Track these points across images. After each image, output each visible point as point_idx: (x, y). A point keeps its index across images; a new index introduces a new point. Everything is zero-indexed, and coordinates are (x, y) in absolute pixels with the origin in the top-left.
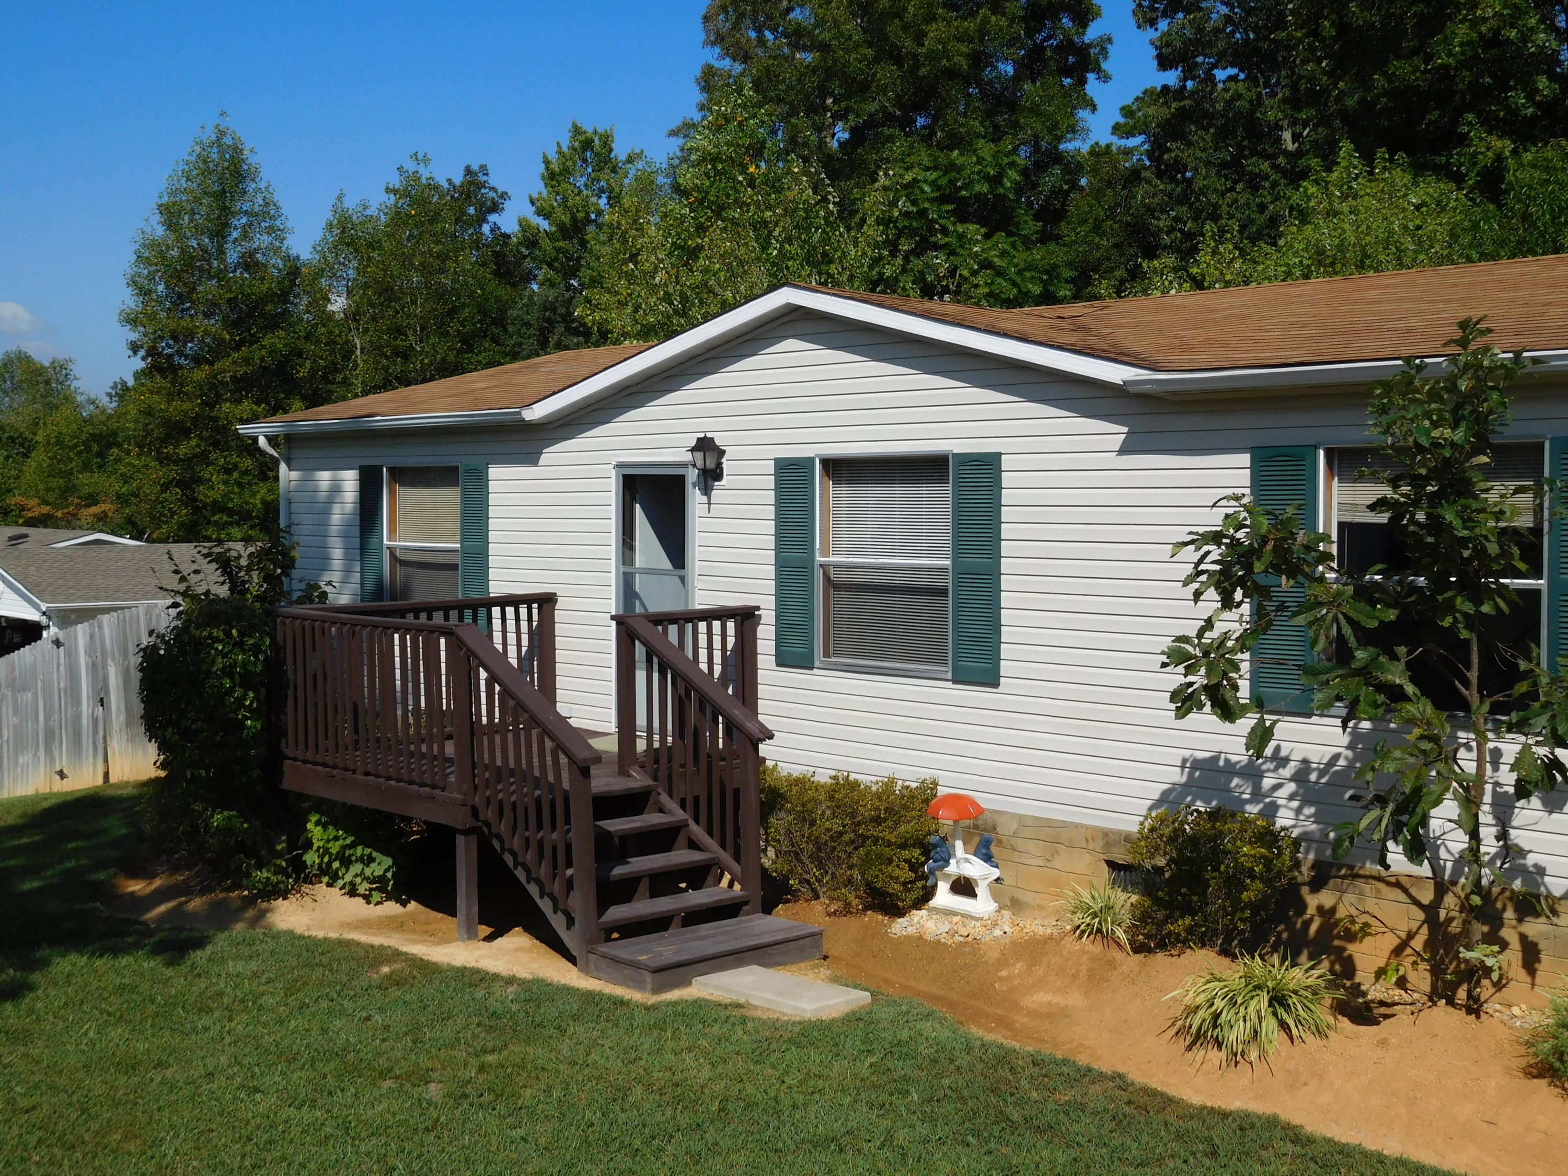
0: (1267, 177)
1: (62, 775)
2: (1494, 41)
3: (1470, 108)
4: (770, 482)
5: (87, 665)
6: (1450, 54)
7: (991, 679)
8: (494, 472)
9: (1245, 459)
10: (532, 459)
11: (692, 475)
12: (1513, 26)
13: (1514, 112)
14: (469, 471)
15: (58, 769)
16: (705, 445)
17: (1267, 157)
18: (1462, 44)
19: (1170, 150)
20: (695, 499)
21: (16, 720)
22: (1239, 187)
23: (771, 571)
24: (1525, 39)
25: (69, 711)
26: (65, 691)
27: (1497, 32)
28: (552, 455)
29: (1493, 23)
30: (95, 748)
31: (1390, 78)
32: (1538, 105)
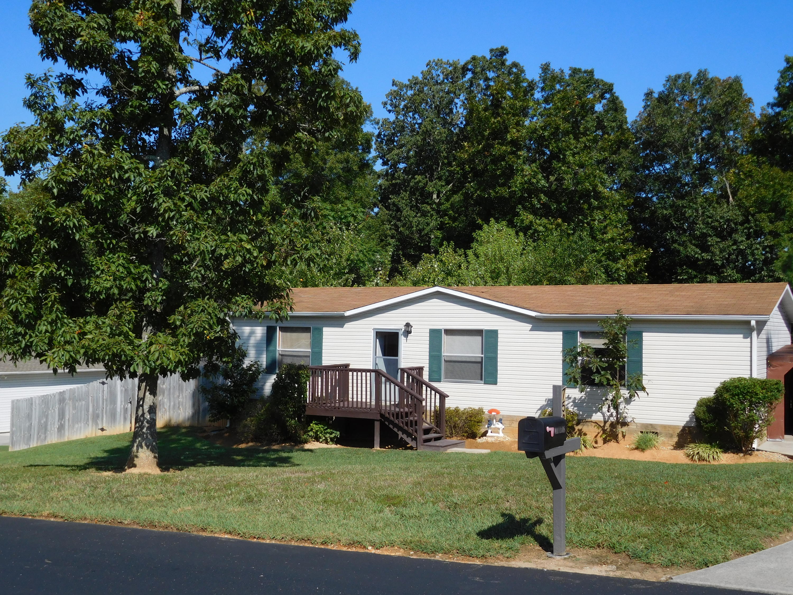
0: (429, 212)
1: (102, 430)
2: (530, 182)
3: (520, 204)
4: (428, 335)
5: (121, 390)
6: (516, 187)
7: (495, 383)
8: (325, 329)
9: (561, 333)
10: (342, 326)
11: (401, 333)
12: (534, 178)
13: (533, 206)
14: (316, 329)
15: (100, 427)
16: (408, 325)
17: (427, 203)
18: (520, 183)
19: (391, 199)
20: (402, 339)
21: (74, 412)
22: (419, 215)
23: (428, 358)
24: (538, 182)
25: (108, 408)
26: (106, 400)
27: (530, 180)
28: (348, 326)
29: (529, 177)
30: (125, 419)
31: (497, 193)
32: (541, 204)
